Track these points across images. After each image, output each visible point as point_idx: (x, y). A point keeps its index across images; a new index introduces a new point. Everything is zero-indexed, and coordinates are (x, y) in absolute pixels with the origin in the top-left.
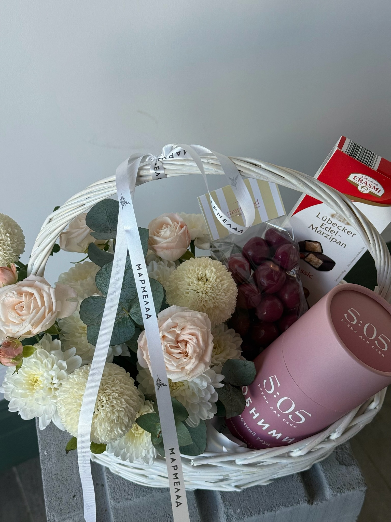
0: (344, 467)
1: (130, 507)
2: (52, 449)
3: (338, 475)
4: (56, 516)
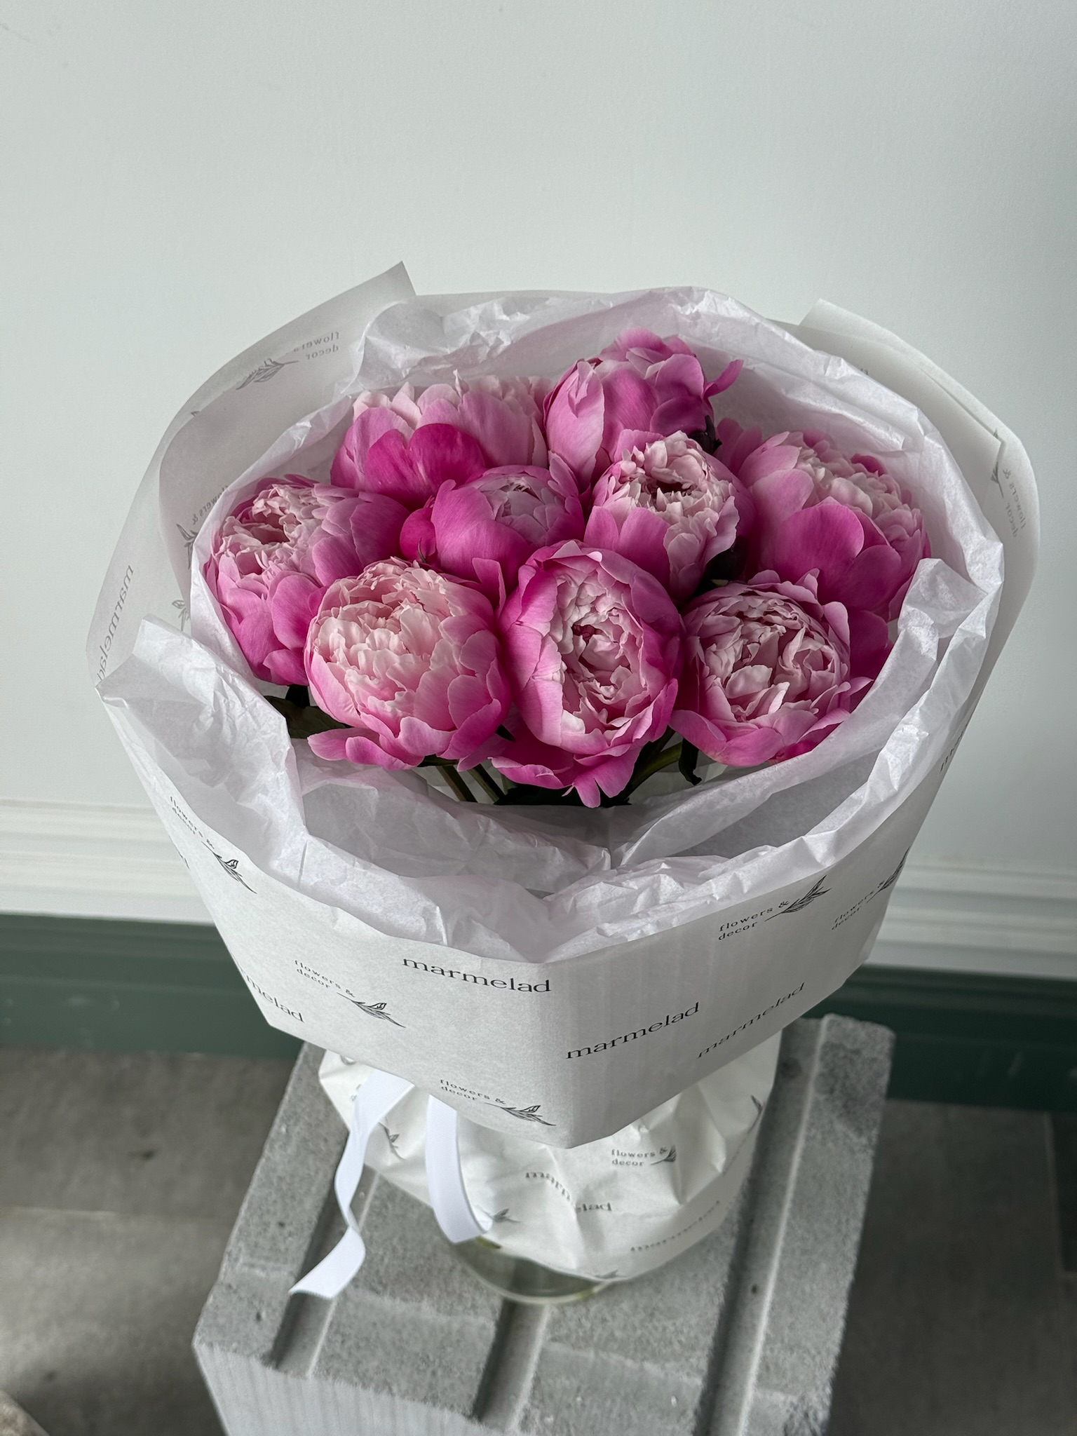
2: (297, 1129)
4: (244, 1250)
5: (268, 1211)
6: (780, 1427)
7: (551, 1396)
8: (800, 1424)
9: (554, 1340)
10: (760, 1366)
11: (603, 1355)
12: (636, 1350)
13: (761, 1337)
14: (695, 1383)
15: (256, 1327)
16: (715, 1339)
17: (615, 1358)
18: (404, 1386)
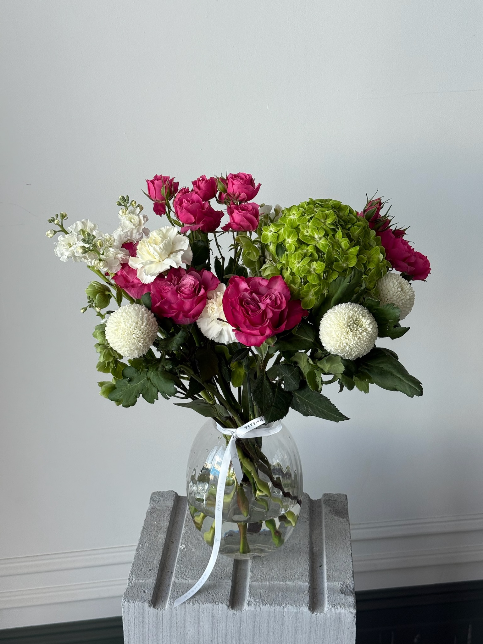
0: (344, 595)
1: (185, 584)
2: (146, 545)
3: (337, 598)
5: (141, 566)
6: (339, 590)
7: (256, 595)
8: (346, 589)
9: (253, 581)
10: (327, 577)
11: (272, 582)
12: (283, 579)
13: (325, 571)
14: (306, 585)
15: (145, 594)
16: (309, 573)
17: (276, 582)
18: (203, 600)
